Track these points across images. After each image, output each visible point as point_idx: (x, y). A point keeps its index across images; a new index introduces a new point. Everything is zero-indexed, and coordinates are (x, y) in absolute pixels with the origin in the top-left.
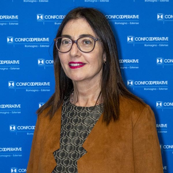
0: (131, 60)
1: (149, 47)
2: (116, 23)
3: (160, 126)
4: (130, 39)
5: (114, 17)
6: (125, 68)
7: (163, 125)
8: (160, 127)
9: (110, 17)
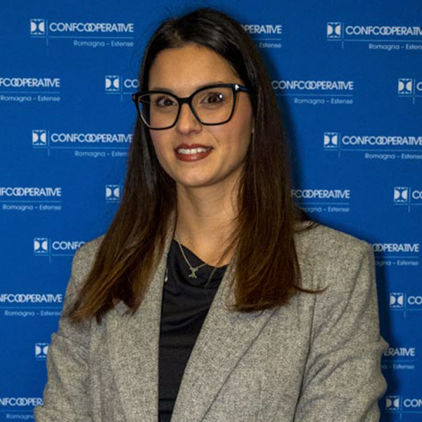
0: (331, 192)
1: (377, 159)
2: (296, 101)
3: (398, 353)
4: (330, 140)
5: (293, 85)
6: (317, 210)
7: (405, 349)
8: (396, 355)
9: (282, 85)
